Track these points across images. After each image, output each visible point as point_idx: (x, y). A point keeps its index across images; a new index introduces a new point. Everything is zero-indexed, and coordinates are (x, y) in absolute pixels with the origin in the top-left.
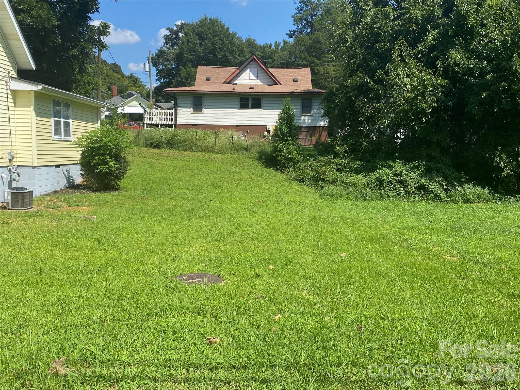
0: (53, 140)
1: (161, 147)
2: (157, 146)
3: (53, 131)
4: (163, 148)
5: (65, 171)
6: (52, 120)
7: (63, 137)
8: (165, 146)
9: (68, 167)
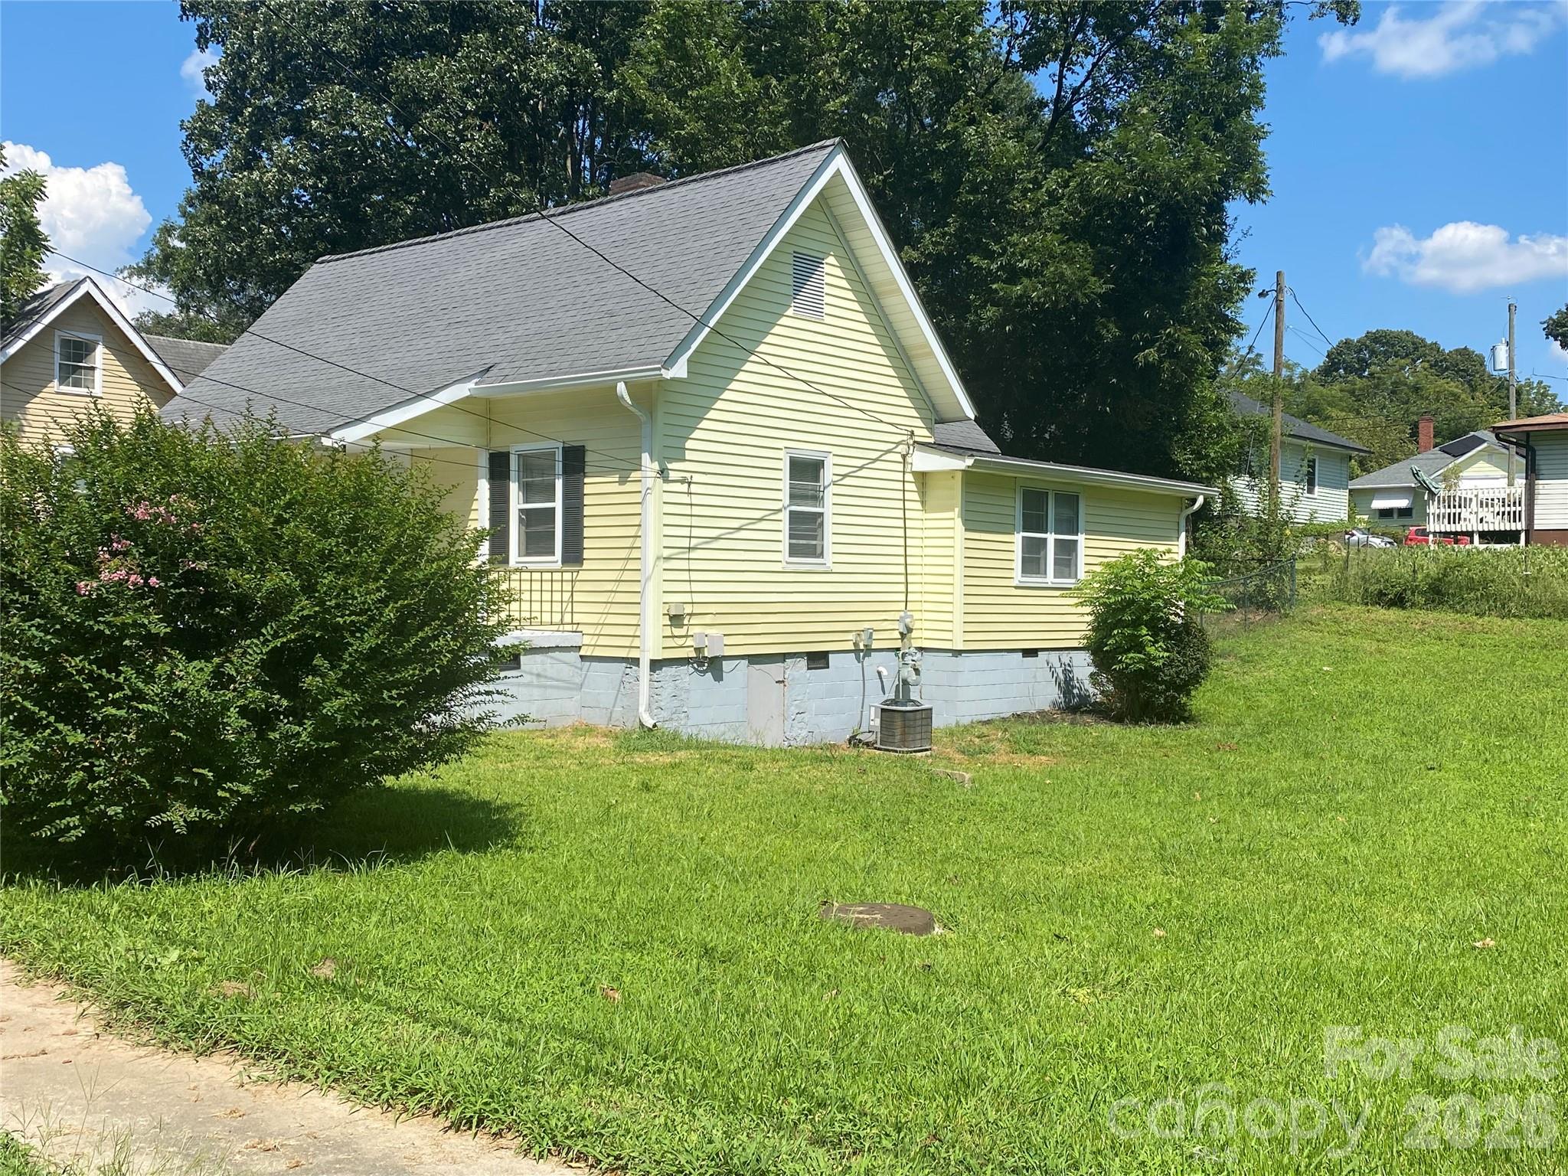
0: (1016, 587)
1: (1408, 604)
2: (1399, 602)
3: (1018, 565)
4: (1413, 605)
5: (1057, 664)
6: (1018, 538)
7: (1050, 578)
8: (1422, 600)
9: (1065, 657)
